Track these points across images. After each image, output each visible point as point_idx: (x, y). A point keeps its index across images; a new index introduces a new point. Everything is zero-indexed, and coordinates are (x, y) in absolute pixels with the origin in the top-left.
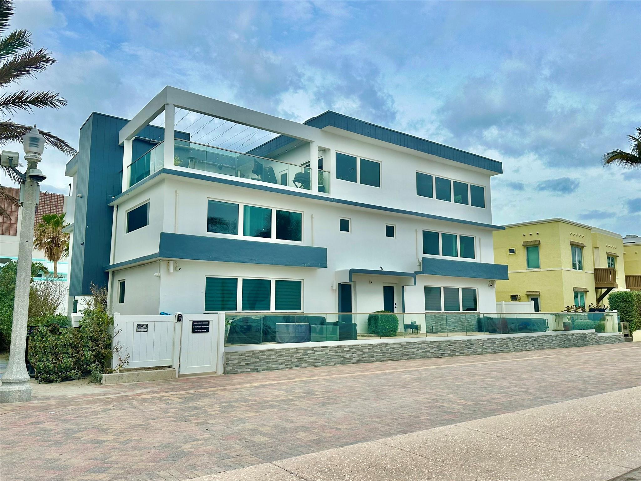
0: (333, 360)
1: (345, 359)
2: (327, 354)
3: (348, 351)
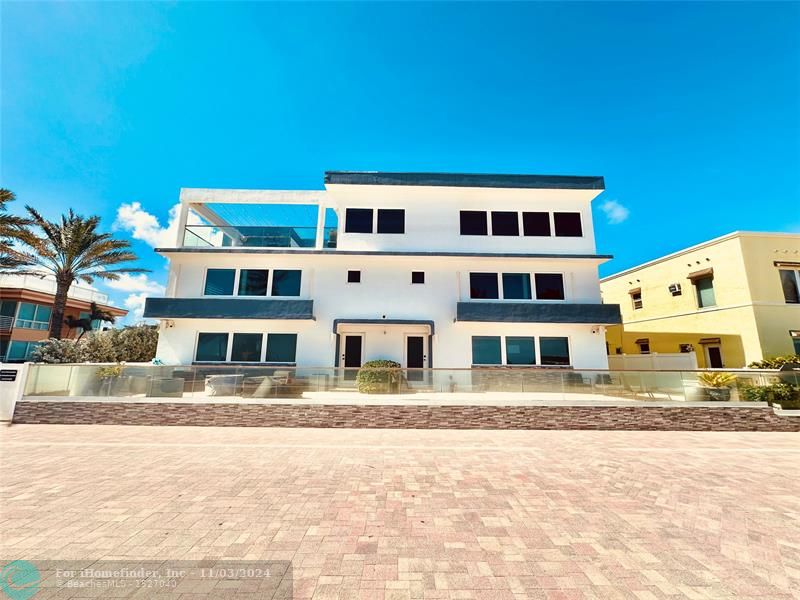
0: (149, 419)
1: (168, 419)
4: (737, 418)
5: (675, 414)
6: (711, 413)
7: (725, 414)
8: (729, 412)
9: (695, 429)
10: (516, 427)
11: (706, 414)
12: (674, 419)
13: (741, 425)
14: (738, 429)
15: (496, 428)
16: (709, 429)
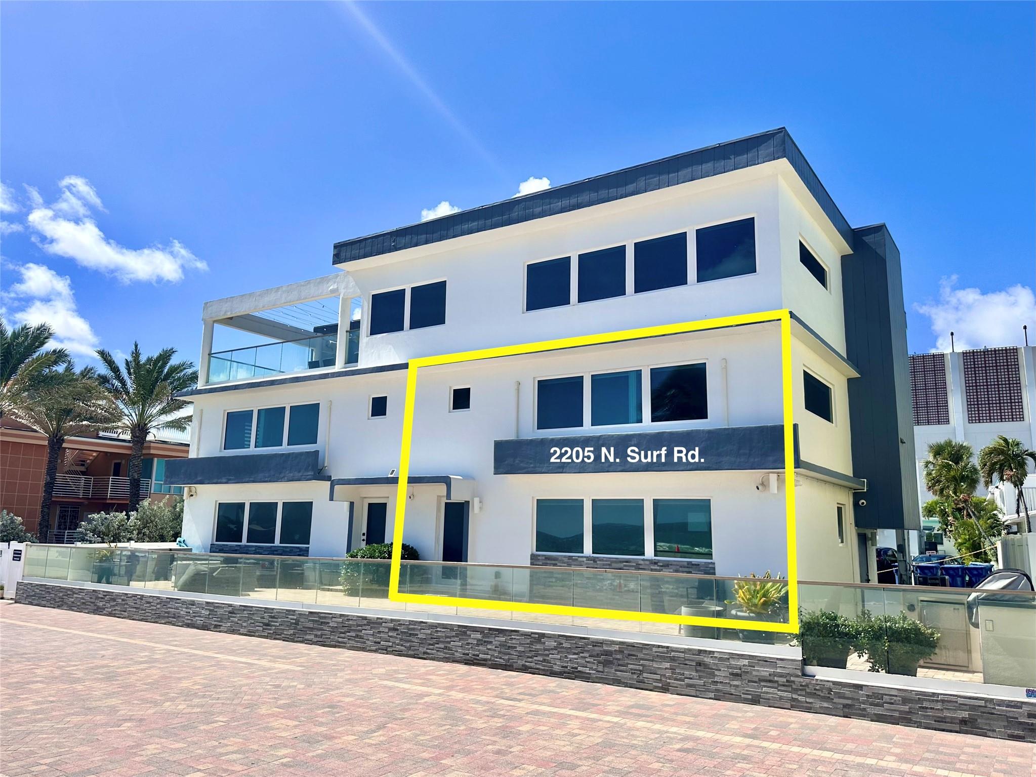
0: (87, 606)
1: (98, 608)
2: (83, 599)
3: (102, 598)
4: (722, 675)
5: (608, 653)
6: (673, 659)
7: (699, 664)
8: (708, 660)
9: (640, 685)
10: (386, 651)
11: (664, 659)
12: (606, 663)
13: (727, 689)
14: (719, 696)
15: (363, 649)
16: (665, 689)
